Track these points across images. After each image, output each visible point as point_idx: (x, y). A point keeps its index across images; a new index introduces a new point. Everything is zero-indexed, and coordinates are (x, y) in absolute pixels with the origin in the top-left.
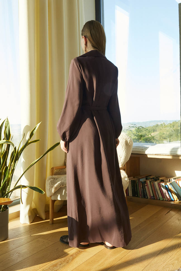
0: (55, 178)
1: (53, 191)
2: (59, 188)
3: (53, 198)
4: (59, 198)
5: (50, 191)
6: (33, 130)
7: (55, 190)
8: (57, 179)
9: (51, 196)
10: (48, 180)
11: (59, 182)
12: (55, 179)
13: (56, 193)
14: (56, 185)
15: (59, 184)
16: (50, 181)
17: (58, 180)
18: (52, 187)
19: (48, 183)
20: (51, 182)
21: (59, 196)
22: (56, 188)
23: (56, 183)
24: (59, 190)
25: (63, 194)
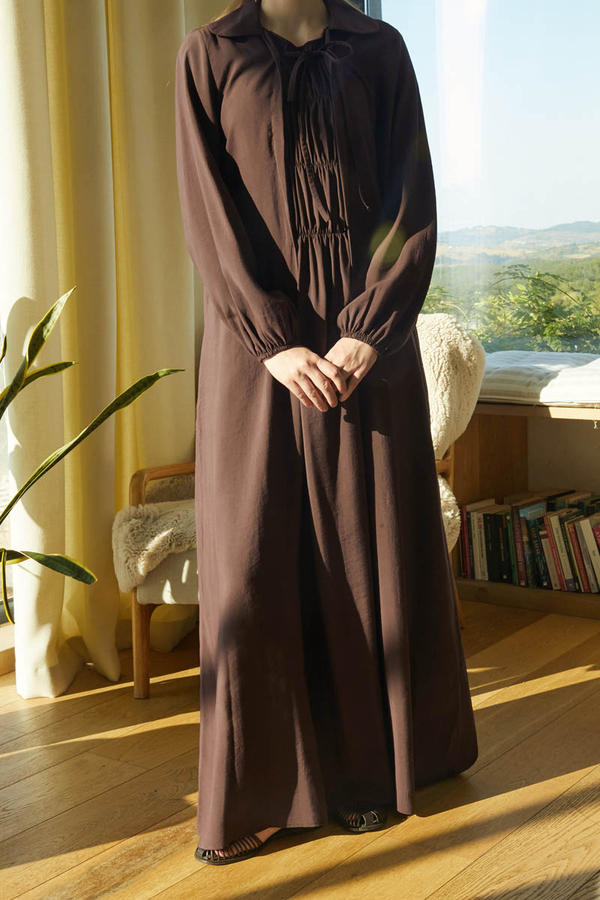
0: (148, 517)
1: (141, 567)
2: (165, 554)
3: (143, 597)
4: (167, 597)
5: (131, 570)
6: (43, 324)
7: (147, 566)
8: (155, 519)
9: (135, 589)
10: (120, 526)
11: (165, 534)
12: (150, 520)
13: (154, 576)
14: (152, 545)
15: (164, 541)
16: (126, 528)
17: (161, 522)
18: (137, 553)
19: (121, 536)
20: (132, 530)
21: (168, 587)
22: (152, 557)
23: (153, 537)
24: (165, 566)
25: (184, 580)
